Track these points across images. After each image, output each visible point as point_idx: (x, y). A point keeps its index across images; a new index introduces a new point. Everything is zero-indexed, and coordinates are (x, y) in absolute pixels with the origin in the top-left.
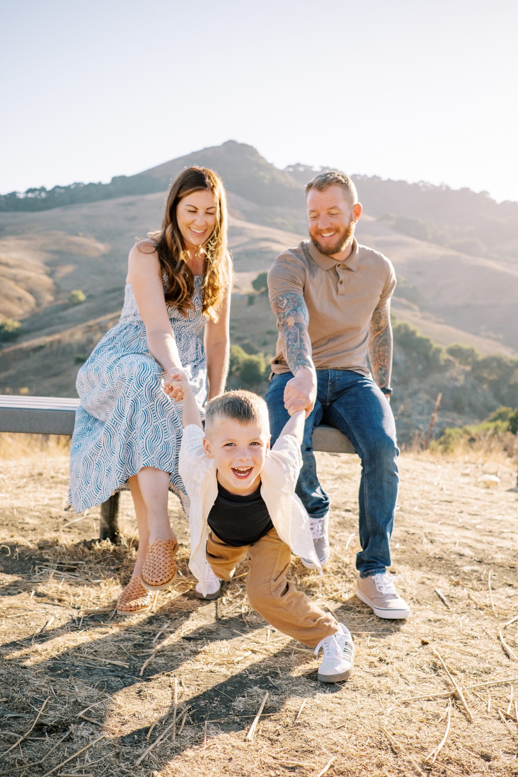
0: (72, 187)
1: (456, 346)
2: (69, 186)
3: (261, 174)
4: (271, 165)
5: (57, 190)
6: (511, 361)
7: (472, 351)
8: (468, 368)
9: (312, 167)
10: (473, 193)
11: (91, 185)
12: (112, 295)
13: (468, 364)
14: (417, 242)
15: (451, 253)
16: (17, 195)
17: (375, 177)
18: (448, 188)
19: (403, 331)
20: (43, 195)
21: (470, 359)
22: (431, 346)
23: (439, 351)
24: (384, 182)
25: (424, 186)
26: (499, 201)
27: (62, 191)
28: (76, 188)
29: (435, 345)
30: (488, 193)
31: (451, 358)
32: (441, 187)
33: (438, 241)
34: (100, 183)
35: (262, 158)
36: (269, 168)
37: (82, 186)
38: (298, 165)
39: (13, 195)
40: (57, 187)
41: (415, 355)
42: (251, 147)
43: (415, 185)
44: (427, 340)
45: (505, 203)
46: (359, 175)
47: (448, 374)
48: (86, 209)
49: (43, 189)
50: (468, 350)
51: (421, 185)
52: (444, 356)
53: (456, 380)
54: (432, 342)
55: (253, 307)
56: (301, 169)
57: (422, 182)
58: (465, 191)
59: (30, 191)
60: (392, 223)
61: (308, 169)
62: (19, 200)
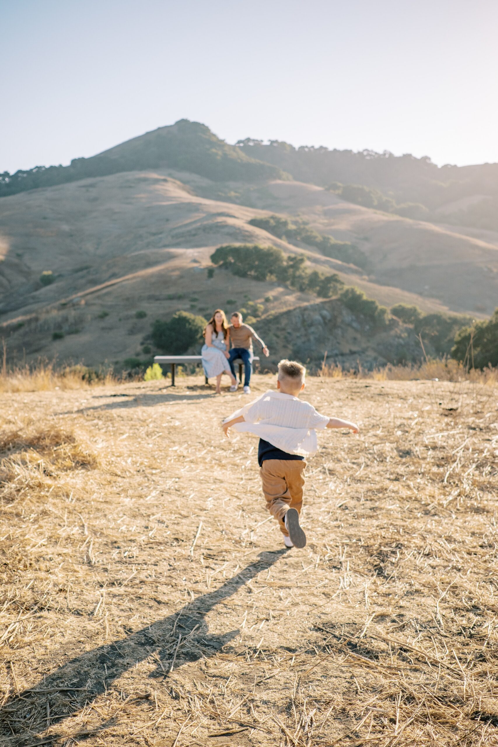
0: (34, 171)
1: (400, 306)
2: (31, 170)
3: (214, 150)
4: (223, 141)
5: (20, 175)
6: (450, 318)
7: (415, 310)
8: (411, 326)
9: (262, 141)
10: (415, 158)
11: (52, 168)
12: (80, 274)
13: (411, 322)
14: (363, 209)
15: (396, 218)
17: (321, 148)
18: (391, 155)
19: (350, 295)
20: (7, 179)
21: (413, 318)
22: (376, 308)
23: (383, 312)
24: (331, 152)
25: (369, 155)
26: (440, 166)
27: (25, 175)
28: (37, 171)
29: (380, 307)
30: (429, 159)
31: (395, 318)
32: (385, 154)
33: (383, 207)
34: (61, 166)
35: (214, 135)
36: (221, 144)
37: (43, 169)
38: (248, 140)
40: (20, 172)
41: (362, 316)
42: (203, 125)
44: (373, 303)
45: (446, 167)
46: (307, 147)
47: (393, 333)
48: (49, 193)
49: (6, 174)
50: (411, 309)
51: (365, 153)
52: (389, 316)
53: (399, 337)
54: (377, 304)
55: (212, 279)
56: (251, 144)
57: (366, 150)
58: (407, 157)
60: (339, 192)
61: (258, 144)
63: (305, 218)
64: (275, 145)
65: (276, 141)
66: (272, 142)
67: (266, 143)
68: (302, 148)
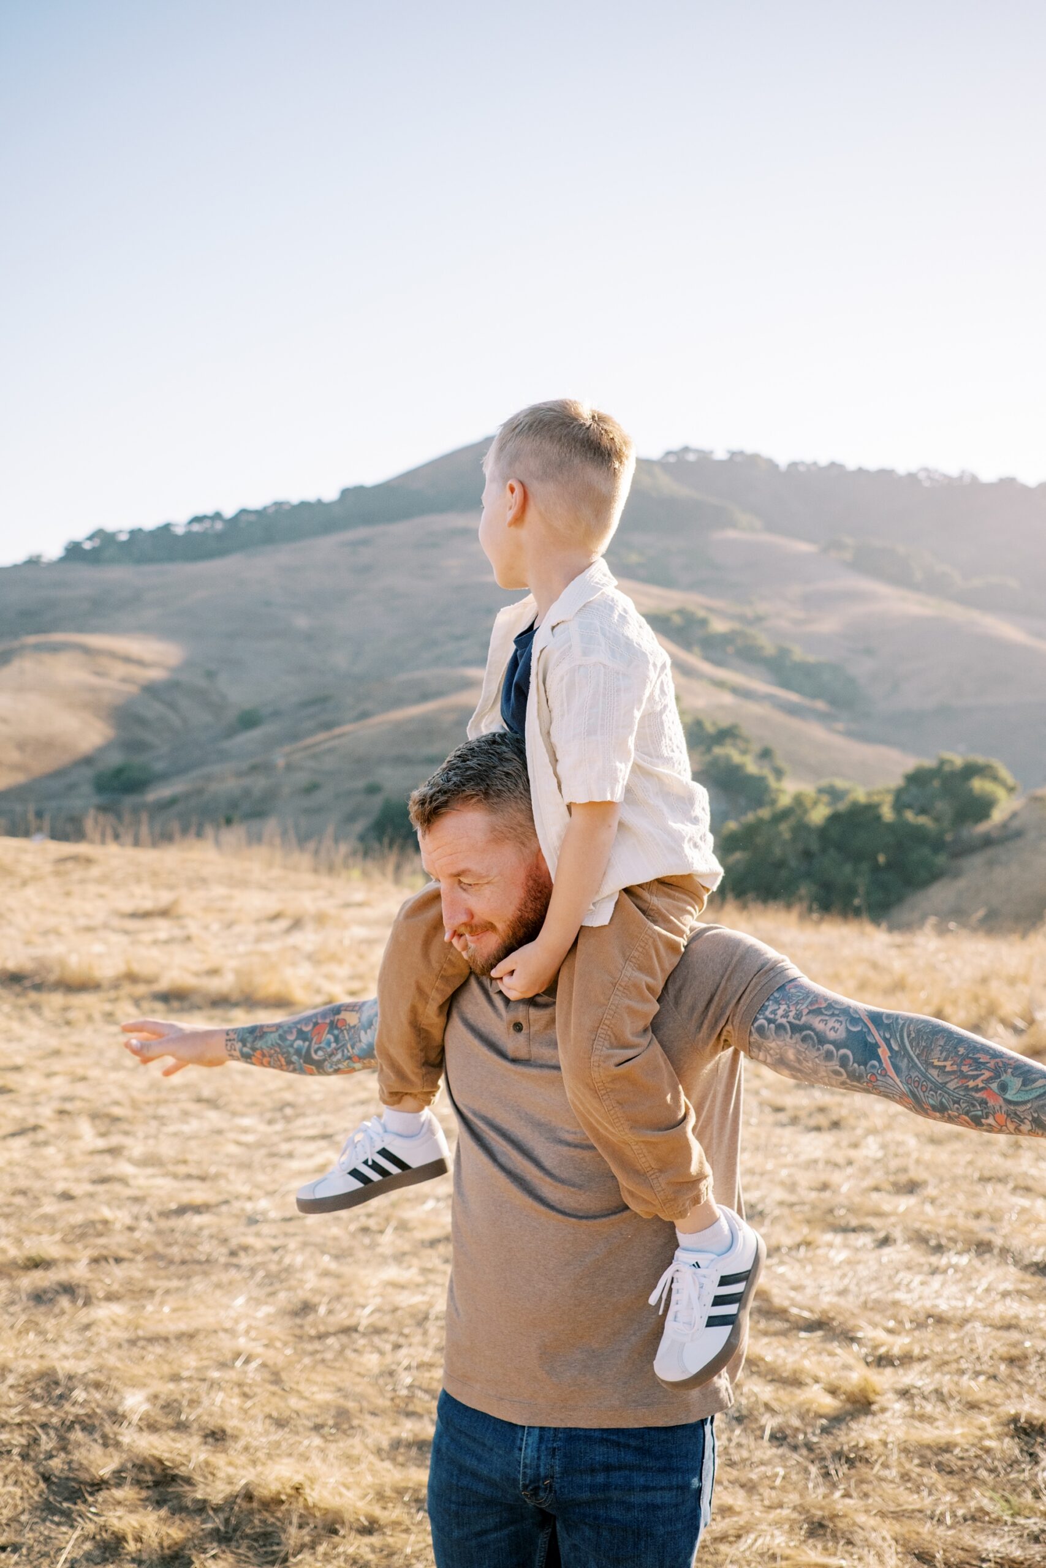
0: (270, 511)
2: (265, 509)
5: (244, 518)
9: (711, 452)
10: (1025, 489)
11: (304, 505)
16: (172, 529)
17: (833, 465)
18: (974, 479)
20: (219, 526)
24: (853, 473)
25: (929, 479)
27: (252, 518)
28: (276, 511)
32: (961, 478)
37: (287, 507)
38: (686, 449)
39: (166, 529)
40: (243, 511)
43: (912, 477)
46: (803, 463)
48: (285, 555)
49: (218, 516)
51: (922, 476)
56: (691, 457)
57: (926, 470)
58: (1008, 484)
59: (197, 519)
60: (848, 556)
61: (705, 457)
62: (176, 537)
63: (762, 608)
64: (738, 459)
65: (741, 453)
66: (733, 454)
67: (720, 455)
68: (793, 465)
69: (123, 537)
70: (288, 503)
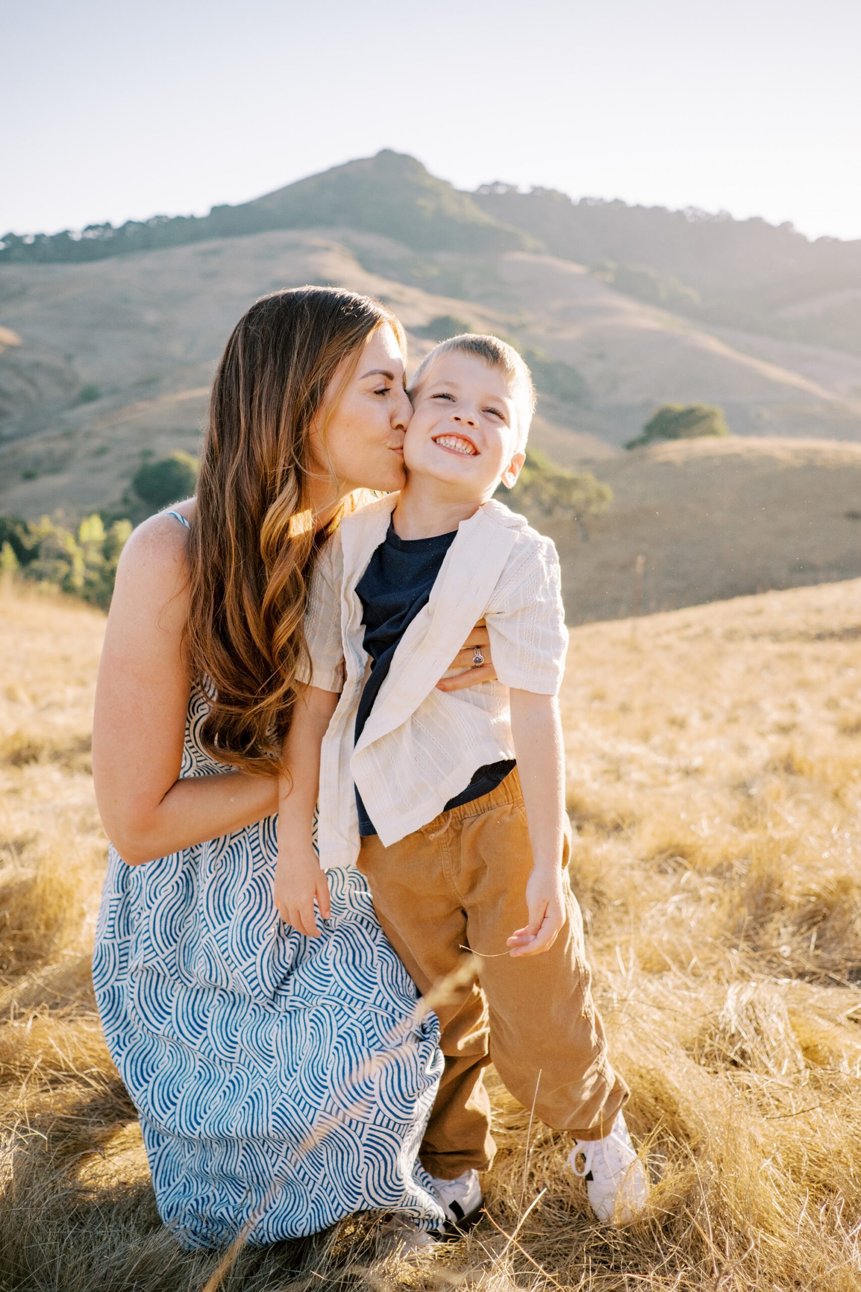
0: (152, 223)
2: (148, 221)
5: (129, 227)
9: (517, 187)
10: (769, 225)
11: (179, 219)
16: (70, 235)
20: (109, 234)
25: (694, 216)
26: (812, 238)
27: (135, 228)
30: (793, 226)
32: (719, 216)
34: (192, 216)
38: (497, 184)
39: (65, 235)
40: (129, 223)
42: (414, 158)
43: (680, 214)
45: (822, 240)
49: (107, 226)
56: (501, 190)
57: (691, 208)
59: (90, 228)
61: (510, 191)
62: (73, 242)
64: (538, 193)
65: (542, 188)
66: (535, 189)
67: (524, 189)
69: (29, 241)
70: (166, 217)
